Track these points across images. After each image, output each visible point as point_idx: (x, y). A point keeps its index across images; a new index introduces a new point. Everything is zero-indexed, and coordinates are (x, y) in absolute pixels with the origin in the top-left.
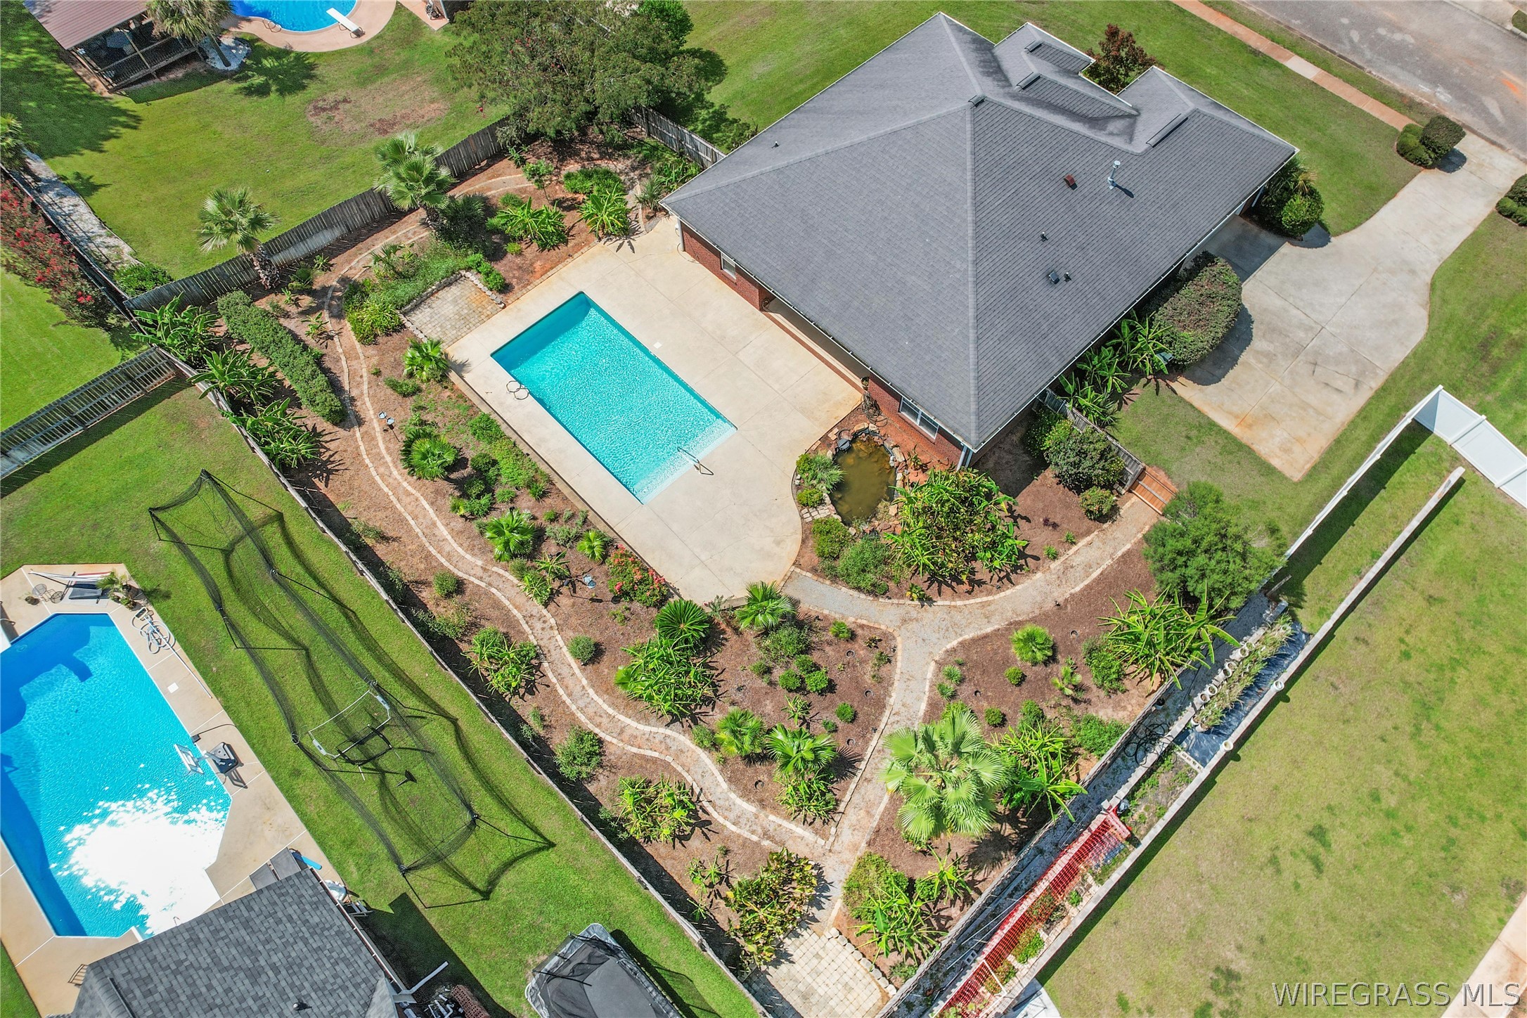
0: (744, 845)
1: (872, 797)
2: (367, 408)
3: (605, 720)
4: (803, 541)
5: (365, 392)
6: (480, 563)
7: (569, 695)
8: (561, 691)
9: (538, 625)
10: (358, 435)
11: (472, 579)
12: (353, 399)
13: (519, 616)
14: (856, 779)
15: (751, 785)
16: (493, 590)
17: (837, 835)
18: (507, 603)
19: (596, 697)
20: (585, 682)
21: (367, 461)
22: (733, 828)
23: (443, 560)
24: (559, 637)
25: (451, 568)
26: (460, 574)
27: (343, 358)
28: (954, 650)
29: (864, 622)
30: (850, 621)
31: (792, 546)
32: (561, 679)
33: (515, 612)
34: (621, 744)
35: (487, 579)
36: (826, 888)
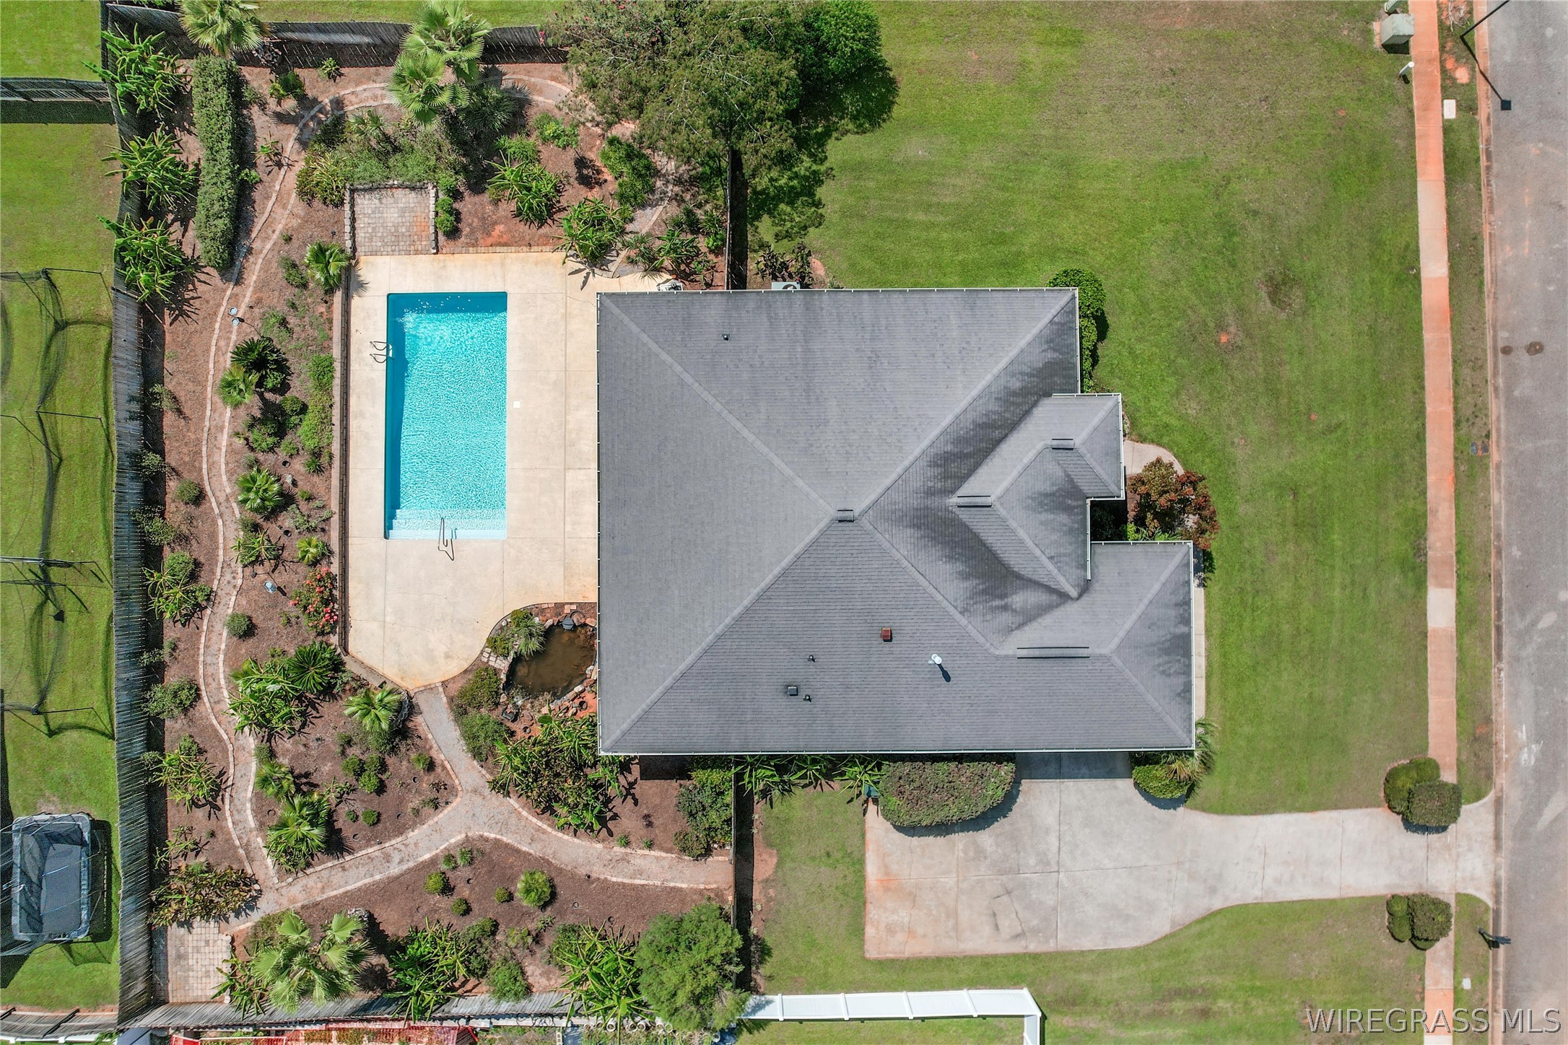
0: (227, 840)
1: (335, 881)
2: (254, 270)
3: (214, 685)
4: (465, 671)
5: (265, 251)
6: (228, 490)
7: (206, 647)
8: (203, 640)
9: (228, 577)
10: (228, 293)
11: (213, 500)
12: (250, 251)
13: (221, 558)
14: (336, 862)
15: (266, 809)
16: (220, 522)
17: (290, 884)
18: (221, 541)
19: (221, 664)
20: (223, 647)
21: (217, 326)
22: (230, 825)
23: (205, 466)
24: (233, 598)
25: (206, 478)
26: (208, 488)
27: (273, 199)
28: (487, 840)
29: (449, 767)
30: (439, 757)
31: (453, 668)
32: (210, 630)
33: (221, 552)
34: (210, 711)
35: (223, 509)
36: (252, 909)
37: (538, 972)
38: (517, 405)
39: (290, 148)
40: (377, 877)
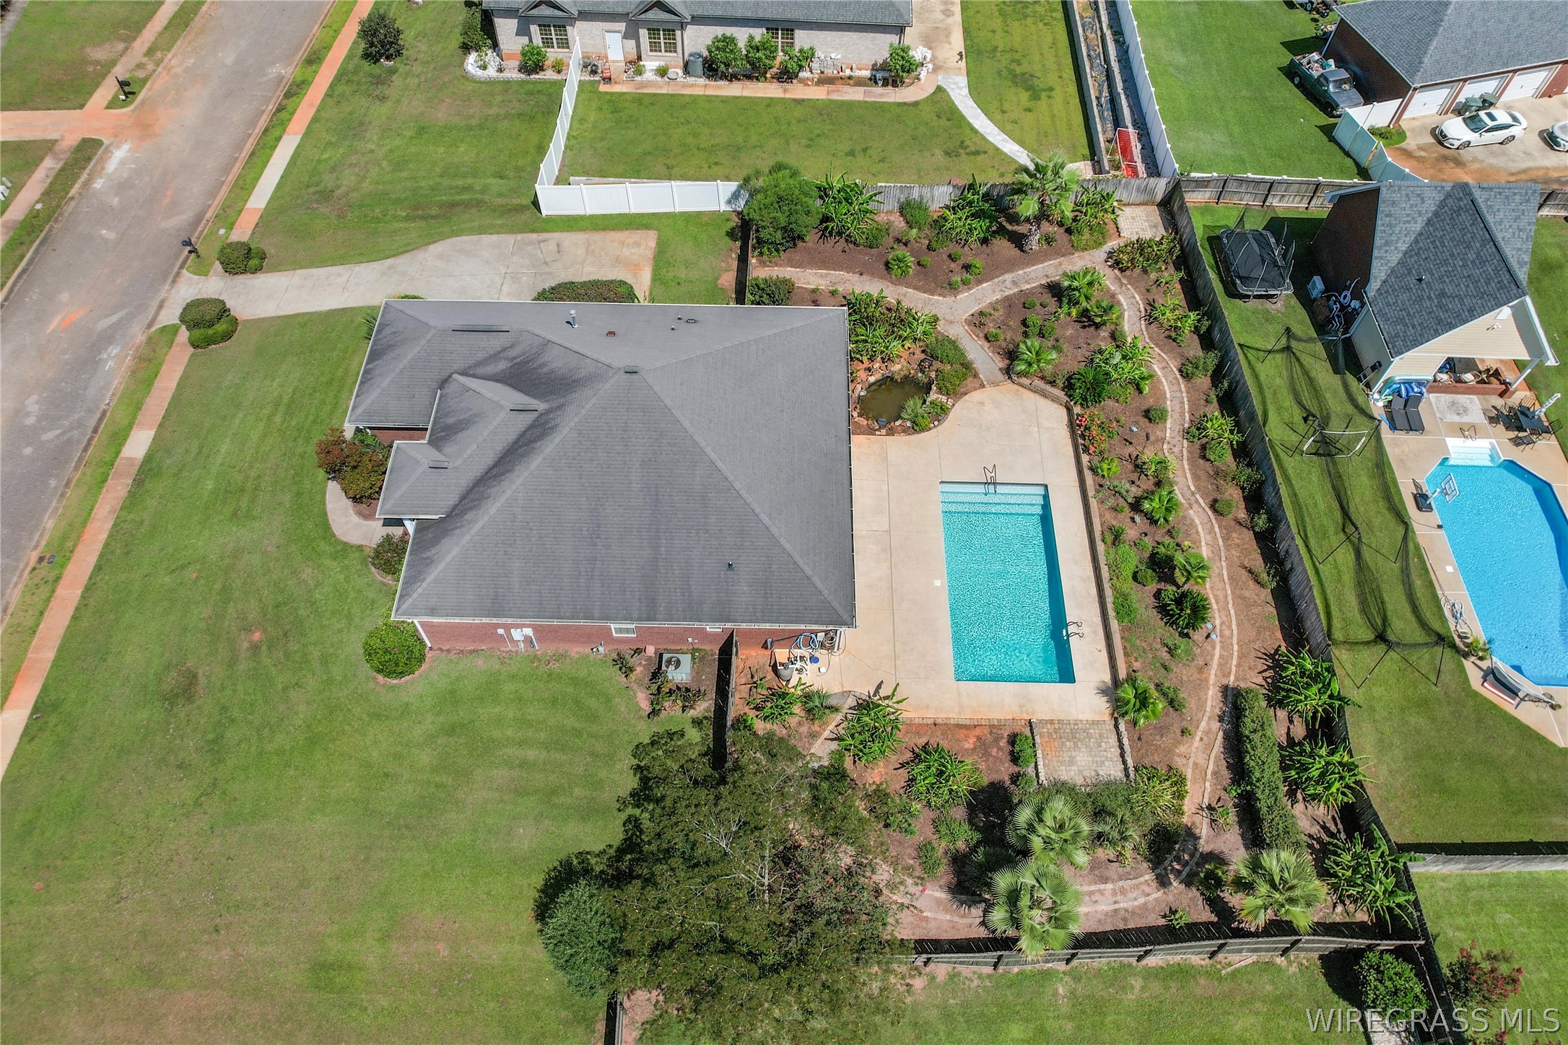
0: (1137, 288)
1: (1052, 269)
2: (1212, 701)
3: (1170, 379)
5: (1206, 719)
6: (1191, 512)
7: (1182, 403)
8: (1186, 407)
9: (1176, 450)
10: (1232, 678)
11: (1203, 505)
12: (1221, 720)
13: (1185, 462)
15: (1112, 307)
16: (1193, 488)
17: (1085, 266)
18: (1189, 475)
19: (1167, 391)
20: (1168, 403)
21: (1236, 647)
22: (1137, 296)
23: (1217, 529)
24: (1168, 435)
25: (1214, 521)
26: (1210, 513)
27: (1209, 773)
28: (940, 295)
29: (974, 337)
30: (982, 342)
31: (975, 396)
32: (1182, 414)
33: (1186, 466)
34: (1169, 362)
35: (1193, 498)
36: (1110, 252)
37: (897, 223)
38: (938, 583)
39: (1204, 830)
40: (1020, 272)
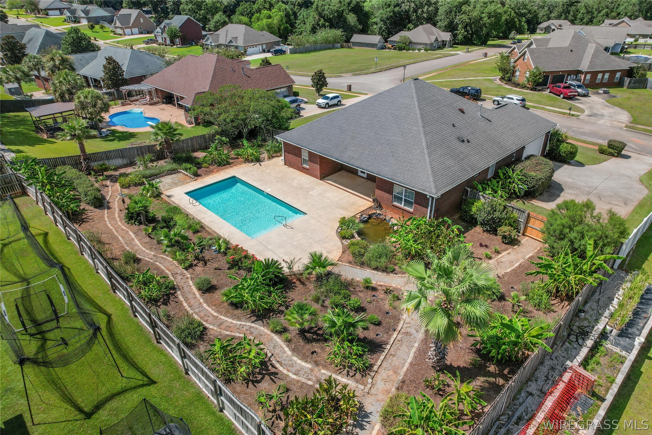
0: (301, 387)
1: (397, 364)
2: (115, 204)
3: (211, 318)
4: (343, 252)
5: (116, 201)
6: (153, 253)
7: (190, 306)
8: (185, 304)
9: (180, 277)
10: (106, 212)
11: (146, 259)
12: (109, 202)
13: (169, 273)
14: (384, 354)
15: (308, 353)
16: (157, 263)
17: (373, 384)
18: (163, 268)
19: (207, 308)
20: (202, 301)
22: (294, 377)
24: (191, 282)
25: (136, 254)
26: (140, 257)
27: (110, 192)
29: (382, 284)
30: (373, 283)
32: (187, 300)
33: (167, 271)
34: (219, 330)
35: (155, 260)
38: (269, 190)
39: (109, 183)
40: (416, 345)
